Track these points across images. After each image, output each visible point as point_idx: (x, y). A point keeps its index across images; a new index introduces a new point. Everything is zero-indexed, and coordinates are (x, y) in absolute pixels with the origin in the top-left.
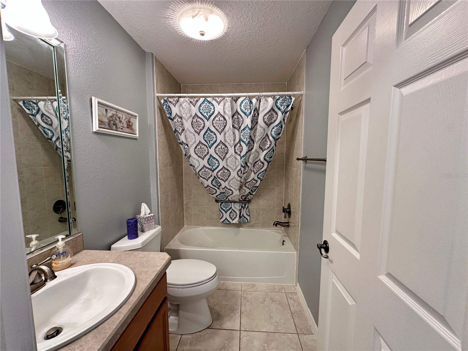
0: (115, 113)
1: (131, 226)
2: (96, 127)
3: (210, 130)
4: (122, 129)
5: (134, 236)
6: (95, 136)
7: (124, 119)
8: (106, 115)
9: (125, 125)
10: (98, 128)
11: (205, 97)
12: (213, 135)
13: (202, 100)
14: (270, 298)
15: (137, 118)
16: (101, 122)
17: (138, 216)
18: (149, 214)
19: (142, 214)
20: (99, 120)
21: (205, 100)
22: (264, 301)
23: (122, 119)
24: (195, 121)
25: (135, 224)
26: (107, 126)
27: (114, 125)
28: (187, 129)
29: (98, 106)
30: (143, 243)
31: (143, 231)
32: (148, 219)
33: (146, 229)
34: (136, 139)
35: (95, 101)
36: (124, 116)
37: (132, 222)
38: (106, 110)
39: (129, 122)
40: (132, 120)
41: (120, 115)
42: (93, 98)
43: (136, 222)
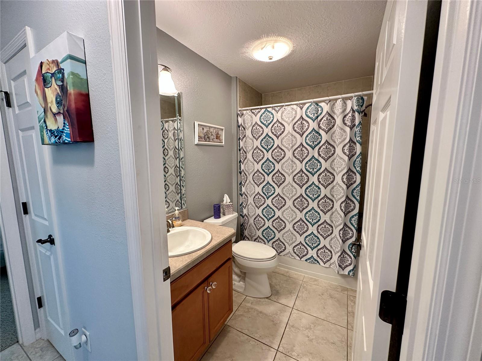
0: (209, 129)
1: (216, 209)
2: (197, 142)
3: (268, 135)
4: (213, 140)
5: (217, 216)
6: (196, 147)
7: (214, 133)
8: (203, 132)
9: (215, 137)
10: (198, 142)
11: (266, 108)
12: (271, 140)
13: (263, 110)
14: (329, 294)
15: (224, 130)
16: (200, 137)
17: (222, 203)
18: (229, 203)
19: (225, 202)
20: (199, 136)
21: (265, 110)
22: (323, 295)
23: (213, 133)
24: (255, 129)
25: (218, 208)
26: (203, 139)
27: (208, 138)
28: (248, 136)
29: (198, 127)
30: (222, 222)
31: (224, 215)
32: (228, 206)
33: (226, 213)
34: (223, 146)
35: (196, 124)
36: (214, 131)
37: (217, 206)
38: (203, 129)
39: (218, 134)
40: (220, 132)
41: (212, 130)
42: (196, 122)
43: (219, 206)
